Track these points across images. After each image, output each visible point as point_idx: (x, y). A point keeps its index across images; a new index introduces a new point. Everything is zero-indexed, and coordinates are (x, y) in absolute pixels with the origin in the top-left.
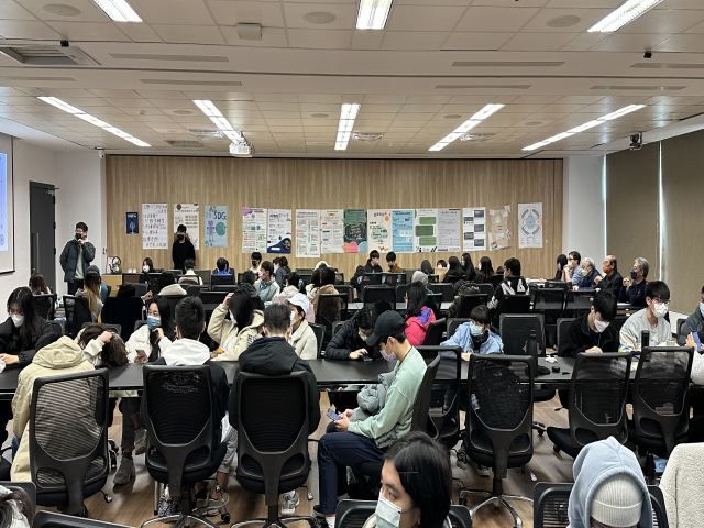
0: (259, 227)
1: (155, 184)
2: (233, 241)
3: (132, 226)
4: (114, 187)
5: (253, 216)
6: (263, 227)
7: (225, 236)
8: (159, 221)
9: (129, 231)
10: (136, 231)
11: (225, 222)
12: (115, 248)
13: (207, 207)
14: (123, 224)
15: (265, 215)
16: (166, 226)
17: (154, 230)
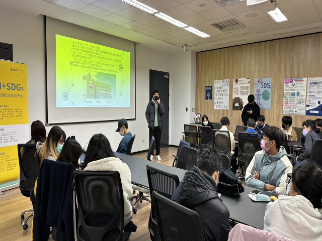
0: (298, 94)
1: (222, 67)
2: (275, 105)
3: (209, 95)
4: (200, 72)
5: (294, 85)
6: (303, 93)
7: (269, 101)
8: (224, 91)
9: (207, 98)
10: (211, 98)
11: (269, 90)
12: (199, 108)
13: (256, 80)
14: (204, 94)
15: (305, 83)
16: (228, 94)
17: (220, 97)
